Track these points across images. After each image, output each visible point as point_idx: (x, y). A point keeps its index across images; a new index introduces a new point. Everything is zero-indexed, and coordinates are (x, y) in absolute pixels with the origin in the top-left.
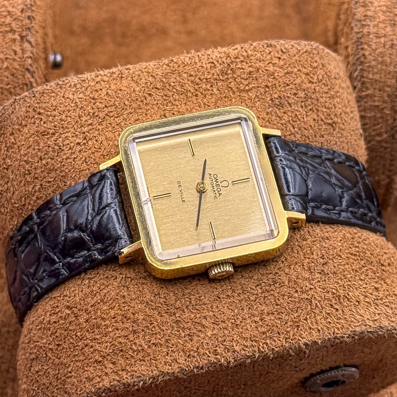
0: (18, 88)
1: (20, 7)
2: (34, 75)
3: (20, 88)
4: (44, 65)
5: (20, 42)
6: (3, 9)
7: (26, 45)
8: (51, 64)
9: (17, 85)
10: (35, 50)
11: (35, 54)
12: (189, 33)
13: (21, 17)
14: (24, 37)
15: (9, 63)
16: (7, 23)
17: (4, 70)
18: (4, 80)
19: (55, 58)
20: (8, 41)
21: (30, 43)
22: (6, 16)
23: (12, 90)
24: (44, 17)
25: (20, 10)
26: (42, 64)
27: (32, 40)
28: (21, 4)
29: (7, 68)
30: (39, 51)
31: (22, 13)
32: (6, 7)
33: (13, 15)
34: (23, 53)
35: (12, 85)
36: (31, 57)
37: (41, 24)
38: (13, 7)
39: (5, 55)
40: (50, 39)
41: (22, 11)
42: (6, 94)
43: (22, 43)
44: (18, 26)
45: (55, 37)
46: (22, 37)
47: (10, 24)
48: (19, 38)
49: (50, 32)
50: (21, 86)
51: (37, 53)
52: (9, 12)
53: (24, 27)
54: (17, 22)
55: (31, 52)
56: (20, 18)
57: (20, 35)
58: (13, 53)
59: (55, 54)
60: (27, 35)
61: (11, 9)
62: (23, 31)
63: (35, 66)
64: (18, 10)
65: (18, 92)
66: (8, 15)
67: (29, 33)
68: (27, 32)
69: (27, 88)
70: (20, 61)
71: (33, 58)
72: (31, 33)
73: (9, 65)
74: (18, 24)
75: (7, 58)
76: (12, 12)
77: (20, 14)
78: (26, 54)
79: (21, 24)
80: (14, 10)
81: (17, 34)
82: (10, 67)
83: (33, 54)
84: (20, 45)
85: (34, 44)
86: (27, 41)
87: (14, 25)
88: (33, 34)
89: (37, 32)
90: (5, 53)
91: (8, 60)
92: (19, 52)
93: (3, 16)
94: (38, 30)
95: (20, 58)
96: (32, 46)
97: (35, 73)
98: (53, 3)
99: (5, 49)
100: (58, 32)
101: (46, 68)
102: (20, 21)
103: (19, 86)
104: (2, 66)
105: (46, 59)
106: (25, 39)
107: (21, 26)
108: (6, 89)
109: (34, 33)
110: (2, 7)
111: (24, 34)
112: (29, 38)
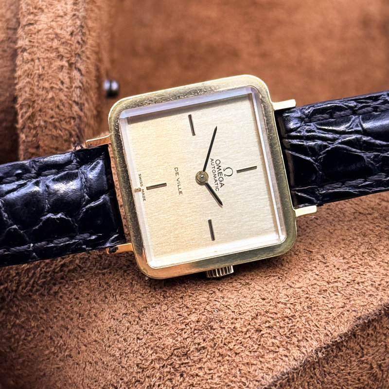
0: (64, 122)
1: (70, 29)
2: (83, 108)
3: (66, 122)
4: (96, 96)
5: (68, 69)
6: (50, 31)
7: (75, 73)
8: (104, 94)
9: (62, 118)
10: (84, 79)
11: (84, 83)
12: (264, 55)
13: (70, 40)
14: (73, 63)
15: (55, 93)
16: (54, 47)
17: (49, 101)
18: (48, 113)
19: (111, 86)
20: (55, 68)
21: (79, 70)
22: (53, 39)
23: (57, 124)
24: (98, 41)
25: (69, 33)
26: (93, 95)
27: (82, 68)
28: (70, 26)
29: (52, 99)
30: (91, 80)
31: (72, 36)
32: (54, 29)
33: (61, 38)
34: (71, 82)
35: (58, 118)
36: (80, 87)
37: (93, 49)
38: (62, 29)
39: (51, 83)
40: (106, 65)
41: (72, 34)
42: (51, 128)
43: (70, 70)
44: (66, 51)
45: (112, 62)
46: (71, 65)
47: (57, 49)
48: (67, 64)
49: (105, 56)
50: (68, 120)
51: (87, 82)
52: (56, 34)
53: (74, 52)
54: (66, 46)
55: (80, 81)
56: (68, 42)
57: (68, 61)
58: (59, 83)
59: (111, 82)
60: (77, 61)
61: (59, 31)
62: (72, 56)
63: (84, 98)
64: (67, 32)
65: (63, 126)
66: (56, 38)
67: (79, 59)
68: (77, 58)
69: (74, 122)
70: (67, 92)
71: (83, 88)
72: (81, 59)
73: (54, 95)
74: (66, 49)
75: (52, 88)
76: (61, 34)
77: (69, 37)
78: (74, 83)
79: (69, 49)
80: (62, 32)
81: (65, 59)
82: (56, 98)
83: (82, 83)
84: (68, 73)
85: (83, 72)
86: (76, 68)
87: (61, 50)
88: (84, 61)
89: (88, 58)
90: (50, 81)
91: (54, 89)
92: (67, 80)
93: (50, 38)
94: (89, 56)
95: (67, 88)
96: (82, 74)
97: (84, 105)
98: (110, 24)
99: (50, 77)
100: (116, 55)
101: (99, 98)
102: (69, 46)
103: (65, 119)
104: (47, 96)
105: (100, 87)
106: (74, 66)
107: (70, 51)
108: (51, 123)
109: (84, 59)
110: (50, 29)
111: (73, 60)
112: (78, 65)
